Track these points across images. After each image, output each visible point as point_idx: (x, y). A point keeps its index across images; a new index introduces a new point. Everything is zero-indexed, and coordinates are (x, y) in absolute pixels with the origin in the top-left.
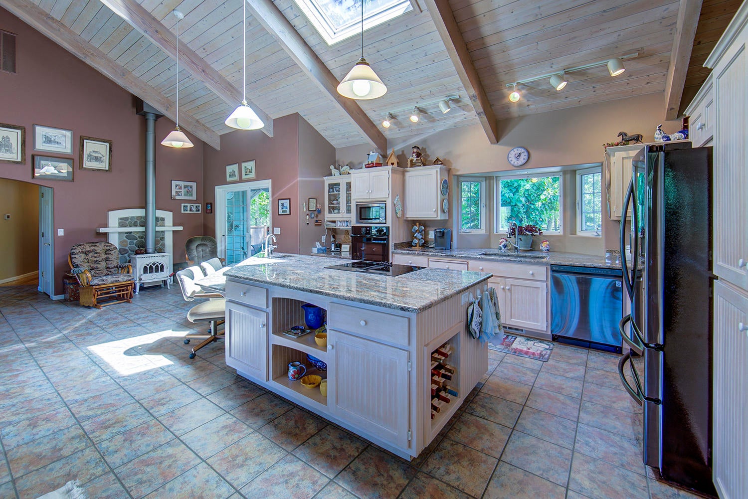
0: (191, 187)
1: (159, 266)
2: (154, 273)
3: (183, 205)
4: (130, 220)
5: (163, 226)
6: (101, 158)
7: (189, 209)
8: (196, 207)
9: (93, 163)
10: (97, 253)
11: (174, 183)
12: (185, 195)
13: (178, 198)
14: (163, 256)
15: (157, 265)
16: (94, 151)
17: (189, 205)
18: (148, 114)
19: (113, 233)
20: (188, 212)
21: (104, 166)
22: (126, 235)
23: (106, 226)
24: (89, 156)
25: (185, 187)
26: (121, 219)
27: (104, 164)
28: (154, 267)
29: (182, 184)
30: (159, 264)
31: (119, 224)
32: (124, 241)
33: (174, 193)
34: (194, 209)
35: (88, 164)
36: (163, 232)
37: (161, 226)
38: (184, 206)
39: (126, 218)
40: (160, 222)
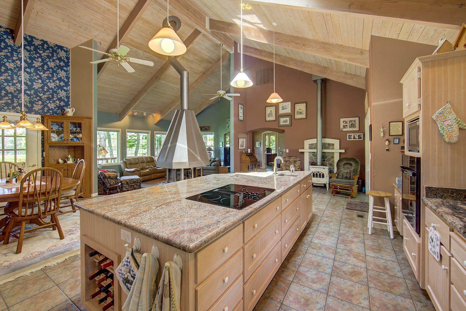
0: (355, 121)
1: (322, 174)
2: (318, 178)
3: (348, 134)
4: (314, 145)
5: (333, 149)
6: (302, 112)
7: (352, 137)
8: (359, 136)
9: (299, 115)
10: (290, 162)
11: (342, 120)
12: (349, 127)
13: (344, 130)
14: (324, 168)
15: (320, 173)
16: (299, 109)
17: (352, 134)
18: (317, 81)
19: (306, 152)
20: (352, 139)
21: (303, 116)
22: (312, 154)
23: (303, 148)
24: (298, 112)
25: (350, 121)
26: (310, 144)
27: (303, 115)
28: (318, 174)
29: (347, 120)
30: (322, 173)
31: (309, 147)
32: (311, 157)
33: (342, 127)
34: (357, 137)
35: (298, 116)
36: (333, 153)
37: (331, 149)
38: (349, 136)
39: (312, 144)
40: (331, 147)
